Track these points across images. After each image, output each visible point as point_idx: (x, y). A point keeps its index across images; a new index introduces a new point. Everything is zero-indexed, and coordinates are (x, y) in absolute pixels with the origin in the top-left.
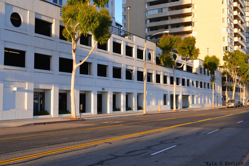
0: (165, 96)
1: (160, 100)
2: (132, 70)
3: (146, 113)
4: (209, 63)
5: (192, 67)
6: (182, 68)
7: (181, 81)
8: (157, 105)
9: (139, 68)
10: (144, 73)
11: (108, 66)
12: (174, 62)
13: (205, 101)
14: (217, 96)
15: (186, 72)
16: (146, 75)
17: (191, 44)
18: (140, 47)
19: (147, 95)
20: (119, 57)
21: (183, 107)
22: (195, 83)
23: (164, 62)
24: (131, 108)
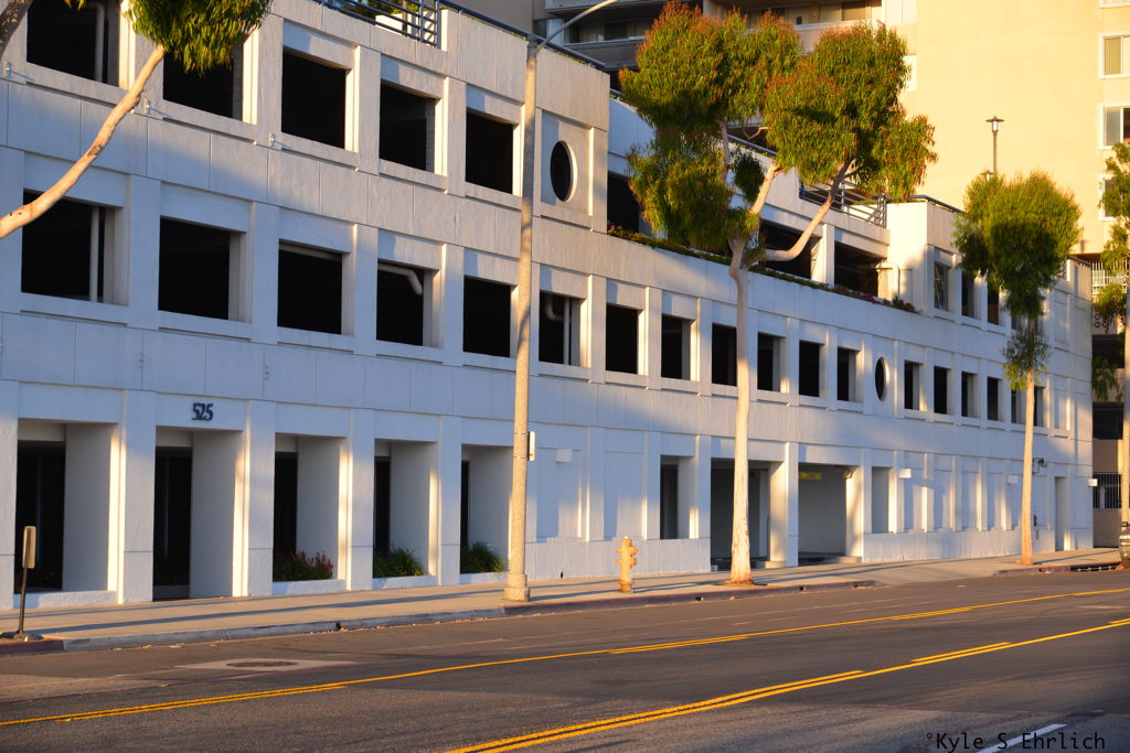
0: (670, 473)
1: (636, 498)
2: (424, 274)
3: (528, 596)
4: (1006, 233)
5: (880, 259)
6: (802, 266)
7: (790, 359)
8: (610, 533)
9: (480, 256)
10: (515, 295)
11: (238, 234)
12: (739, 215)
13: (965, 513)
14: (1057, 479)
15: (833, 291)
16: (528, 313)
17: (871, 82)
18: (487, 98)
19: (532, 458)
20: (331, 166)
21: (800, 553)
22: (893, 376)
23: (670, 218)
24: (415, 555)
